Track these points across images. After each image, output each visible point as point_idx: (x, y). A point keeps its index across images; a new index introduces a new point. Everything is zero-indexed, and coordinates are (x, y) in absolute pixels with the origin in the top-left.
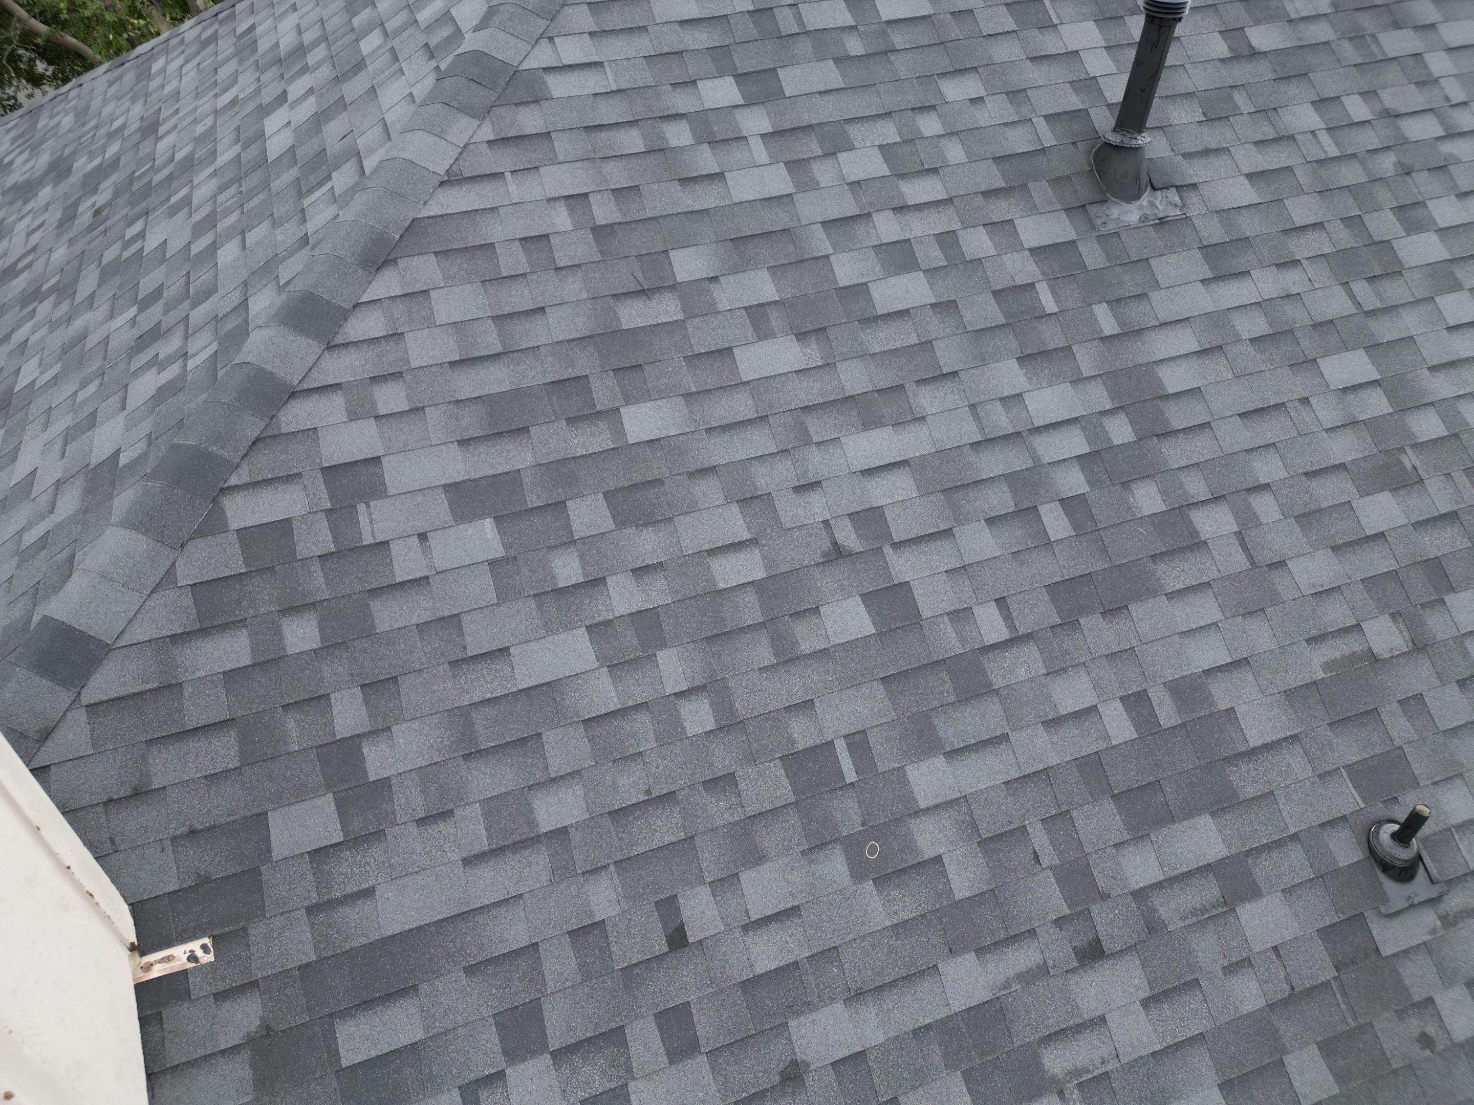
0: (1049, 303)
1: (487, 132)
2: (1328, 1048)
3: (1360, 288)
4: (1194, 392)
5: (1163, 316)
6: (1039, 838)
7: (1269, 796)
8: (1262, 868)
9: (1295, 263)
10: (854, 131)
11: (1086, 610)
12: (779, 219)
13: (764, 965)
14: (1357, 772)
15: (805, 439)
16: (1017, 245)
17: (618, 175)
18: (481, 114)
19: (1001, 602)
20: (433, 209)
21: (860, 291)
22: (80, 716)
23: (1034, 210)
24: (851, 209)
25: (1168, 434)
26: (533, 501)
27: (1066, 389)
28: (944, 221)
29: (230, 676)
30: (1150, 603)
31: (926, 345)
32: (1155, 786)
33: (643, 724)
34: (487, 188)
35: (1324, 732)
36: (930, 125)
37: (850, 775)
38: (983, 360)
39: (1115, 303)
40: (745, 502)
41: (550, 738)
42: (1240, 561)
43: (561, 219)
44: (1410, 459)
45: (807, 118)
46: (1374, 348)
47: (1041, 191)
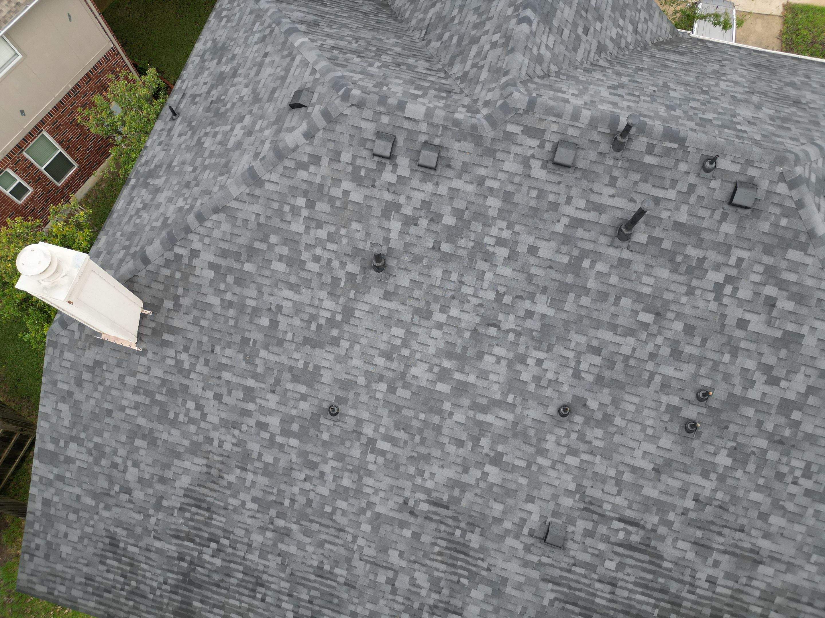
0: (342, 285)
1: (248, 191)
2: (301, 426)
3: (416, 318)
4: (360, 319)
5: (365, 300)
6: (275, 372)
7: (318, 390)
8: (309, 399)
9: (405, 305)
10: (325, 225)
11: (308, 344)
12: (297, 238)
13: (223, 362)
14: (337, 397)
15: (276, 285)
16: (344, 269)
17: (269, 213)
18: (249, 186)
19: (294, 334)
20: (230, 205)
21: (304, 262)
22: (144, 271)
23: (353, 262)
24: (313, 243)
25: (348, 323)
26: (222, 272)
27: (333, 304)
28: (332, 256)
29: (166, 276)
30: (321, 350)
31: (311, 280)
32: (300, 377)
33: (222, 318)
34: (242, 204)
35: (336, 387)
36: (343, 232)
37: (251, 345)
38: (321, 289)
39: (357, 292)
40: (258, 291)
41: (207, 312)
42: (344, 353)
43: (253, 218)
44: (395, 356)
45: (317, 217)
46: (408, 332)
47: (358, 259)
